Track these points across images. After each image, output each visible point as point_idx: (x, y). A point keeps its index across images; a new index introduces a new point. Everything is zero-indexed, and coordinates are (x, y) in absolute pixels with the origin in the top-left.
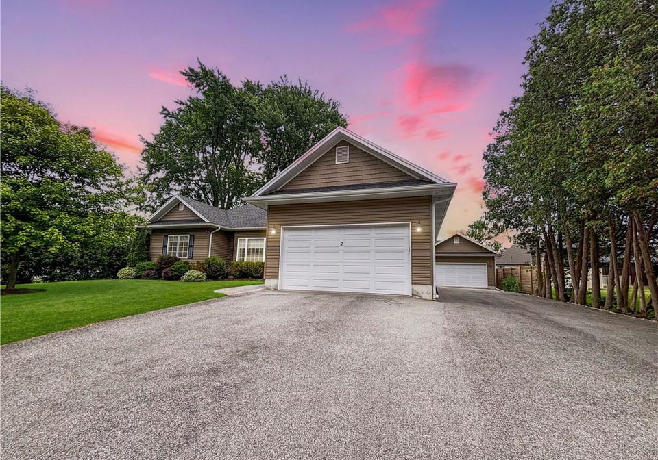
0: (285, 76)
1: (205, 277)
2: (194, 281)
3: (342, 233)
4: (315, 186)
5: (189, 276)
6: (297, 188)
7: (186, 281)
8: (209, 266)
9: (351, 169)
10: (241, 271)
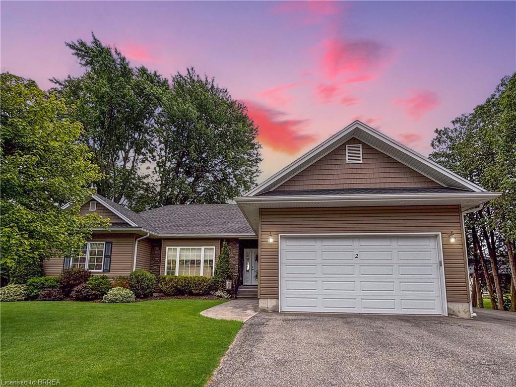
0: (192, 69)
1: (134, 296)
2: (122, 301)
3: (356, 244)
4: (320, 188)
5: (116, 295)
6: (297, 188)
7: (112, 302)
8: (138, 282)
9: (365, 171)
10: (176, 287)
